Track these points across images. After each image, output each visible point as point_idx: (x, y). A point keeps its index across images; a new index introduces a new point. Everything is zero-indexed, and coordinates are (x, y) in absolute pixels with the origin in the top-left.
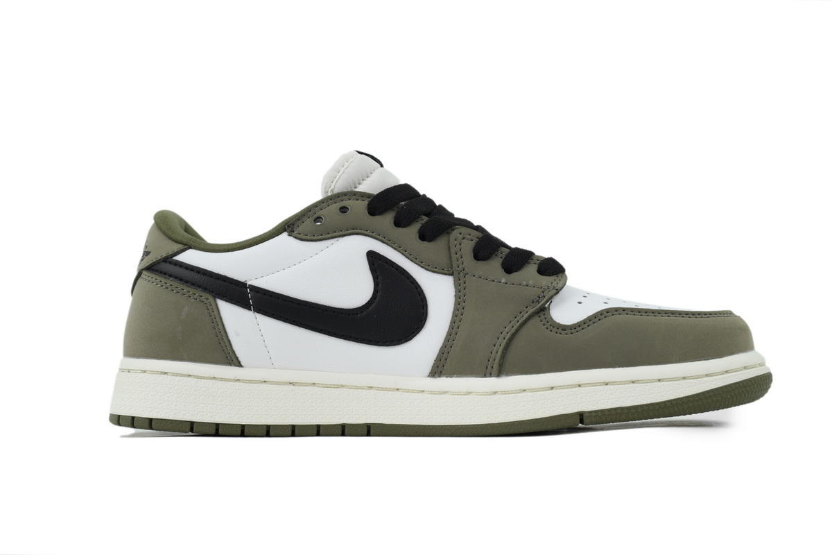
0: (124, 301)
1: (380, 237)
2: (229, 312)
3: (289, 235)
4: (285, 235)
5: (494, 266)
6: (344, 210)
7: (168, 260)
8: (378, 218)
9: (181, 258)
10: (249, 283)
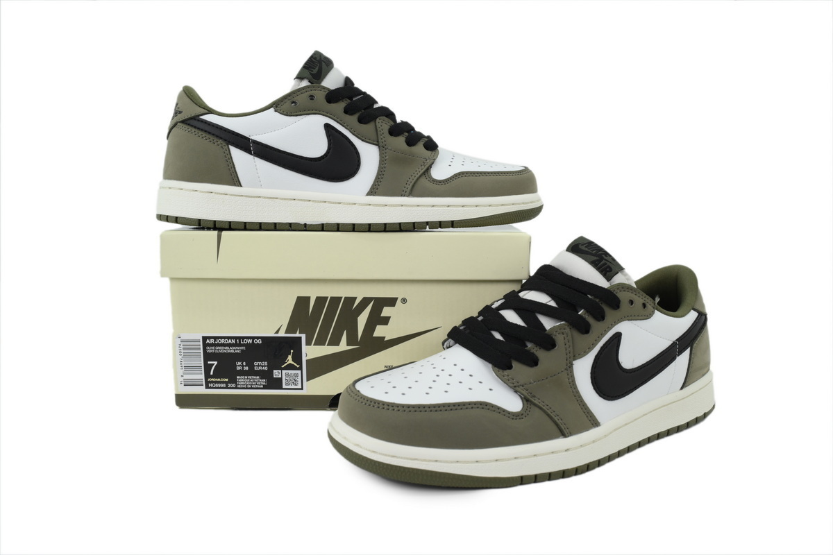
0: (164, 144)
1: (335, 118)
2: (237, 154)
3: (275, 111)
4: (272, 109)
5: (400, 141)
6: (312, 97)
7: (196, 118)
8: (333, 105)
9: (205, 117)
10: (250, 138)
